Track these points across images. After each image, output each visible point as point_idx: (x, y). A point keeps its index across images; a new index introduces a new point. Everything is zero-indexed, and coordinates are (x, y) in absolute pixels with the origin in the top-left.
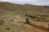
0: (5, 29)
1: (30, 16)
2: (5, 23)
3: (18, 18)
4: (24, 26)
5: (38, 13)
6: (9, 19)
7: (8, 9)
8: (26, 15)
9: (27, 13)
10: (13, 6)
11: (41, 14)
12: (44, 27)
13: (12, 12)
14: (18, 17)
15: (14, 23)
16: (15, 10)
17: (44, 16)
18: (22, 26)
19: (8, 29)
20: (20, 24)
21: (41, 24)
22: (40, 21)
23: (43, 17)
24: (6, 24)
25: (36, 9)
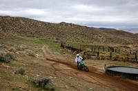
0: (16, 73)
1: (69, 48)
2: (16, 61)
3: (44, 51)
4: (56, 67)
5: (86, 41)
6: (24, 52)
8: (62, 46)
9: (64, 40)
10: (36, 26)
11: (92, 44)
12: (96, 70)
13: (32, 39)
14: (45, 48)
15: (35, 61)
16: (39, 33)
17: (99, 47)
18: (51, 67)
19: (22, 72)
20: (48, 64)
21: (90, 65)
22: (89, 58)
23: (97, 51)
24: (17, 63)
25: (83, 34)
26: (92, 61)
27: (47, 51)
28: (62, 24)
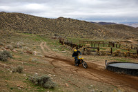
0: (13, 72)
1: (68, 44)
2: (14, 59)
3: (43, 48)
4: (55, 64)
5: (86, 37)
6: (22, 50)
7: (21, 29)
8: (60, 42)
9: (63, 36)
10: (33, 22)
11: (92, 40)
12: (96, 66)
13: (29, 35)
14: (43, 45)
15: (33, 59)
16: (36, 29)
17: (99, 43)
18: (50, 64)
19: (20, 71)
21: (91, 61)
22: (89, 54)
23: (97, 46)
24: (15, 61)
25: (82, 29)
26: (92, 57)
27: (45, 48)
28: (60, 19)
